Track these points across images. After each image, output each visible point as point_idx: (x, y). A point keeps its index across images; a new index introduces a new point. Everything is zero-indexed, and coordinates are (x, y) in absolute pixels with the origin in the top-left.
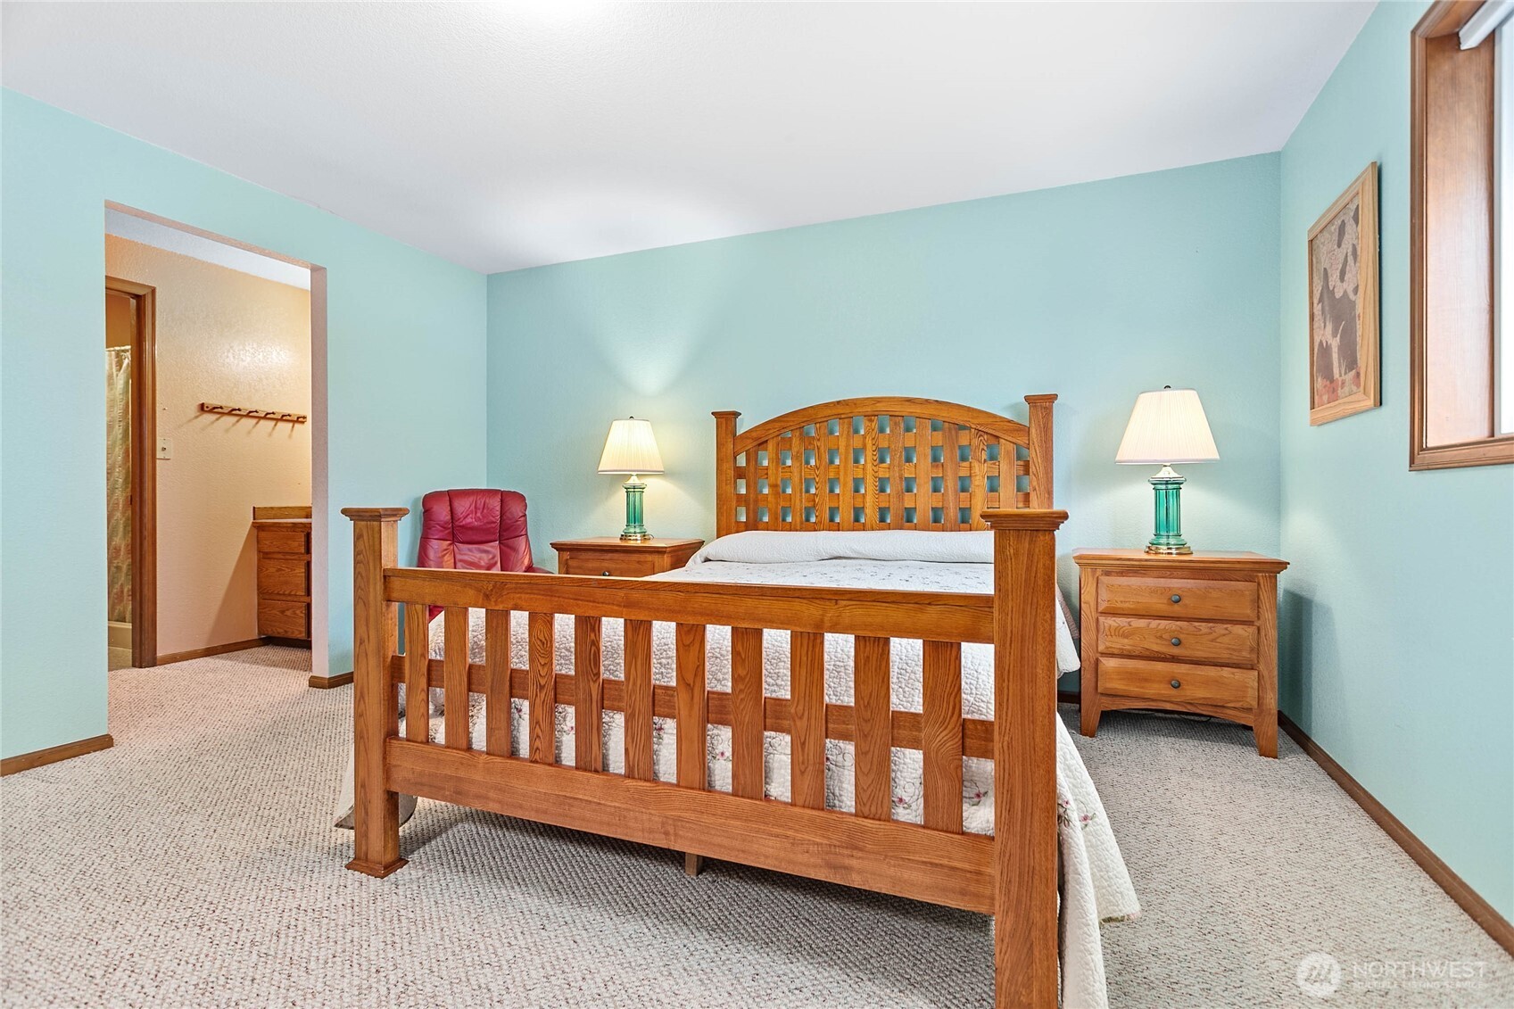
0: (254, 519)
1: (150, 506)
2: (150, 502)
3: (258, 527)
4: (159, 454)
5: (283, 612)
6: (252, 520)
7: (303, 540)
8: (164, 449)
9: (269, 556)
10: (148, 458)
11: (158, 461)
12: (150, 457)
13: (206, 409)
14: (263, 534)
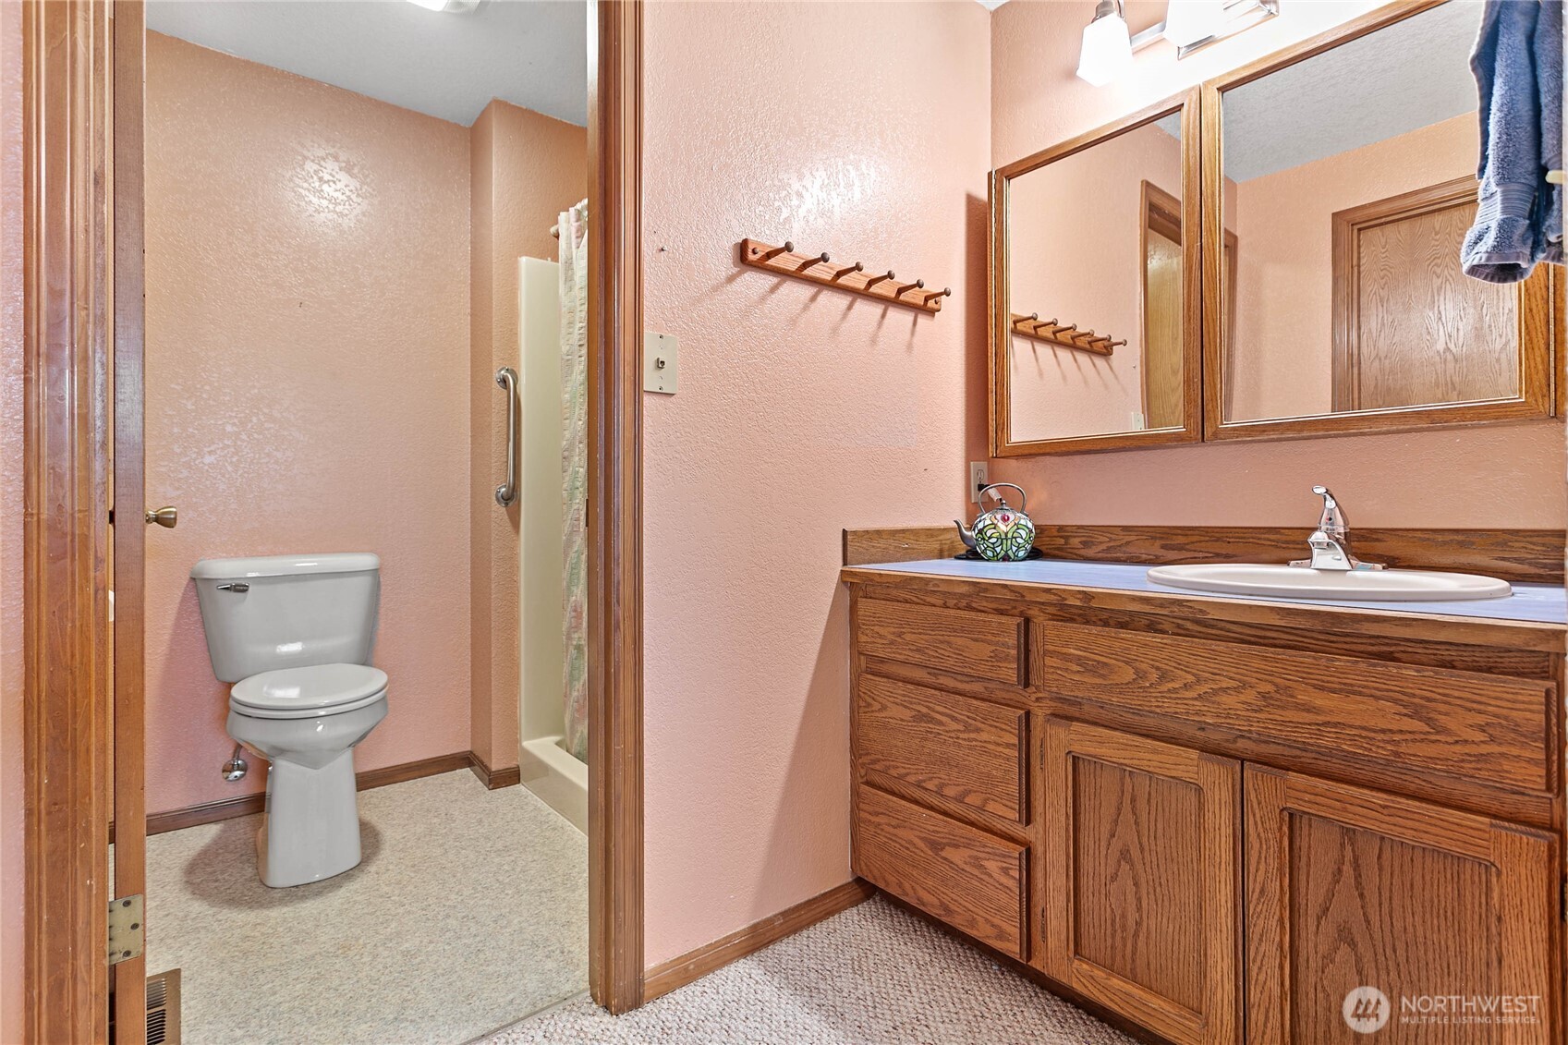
0: (845, 563)
1: (629, 532)
2: (629, 522)
3: (856, 588)
4: (650, 380)
5: (936, 846)
6: (839, 566)
7: (1012, 641)
8: (660, 364)
9: (885, 668)
10: (623, 389)
11: (647, 400)
12: (629, 386)
13: (751, 257)
14: (865, 606)
